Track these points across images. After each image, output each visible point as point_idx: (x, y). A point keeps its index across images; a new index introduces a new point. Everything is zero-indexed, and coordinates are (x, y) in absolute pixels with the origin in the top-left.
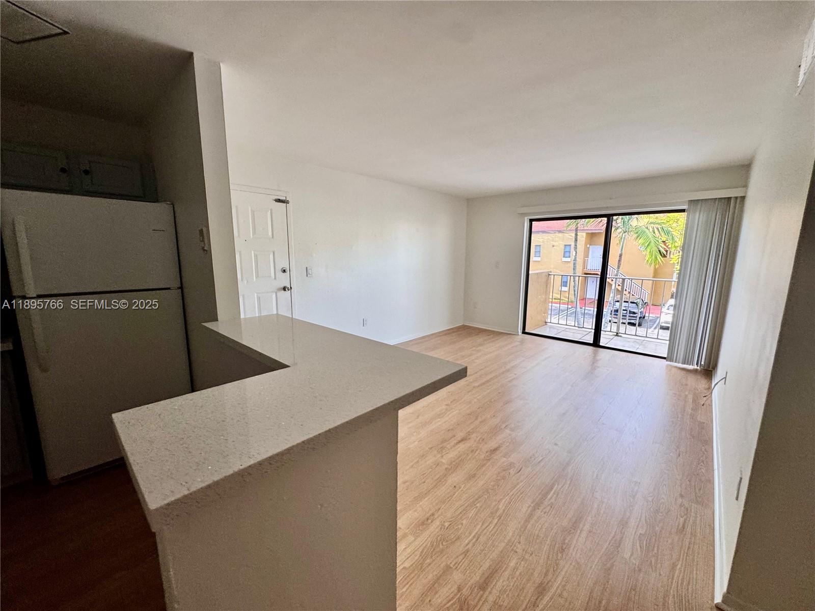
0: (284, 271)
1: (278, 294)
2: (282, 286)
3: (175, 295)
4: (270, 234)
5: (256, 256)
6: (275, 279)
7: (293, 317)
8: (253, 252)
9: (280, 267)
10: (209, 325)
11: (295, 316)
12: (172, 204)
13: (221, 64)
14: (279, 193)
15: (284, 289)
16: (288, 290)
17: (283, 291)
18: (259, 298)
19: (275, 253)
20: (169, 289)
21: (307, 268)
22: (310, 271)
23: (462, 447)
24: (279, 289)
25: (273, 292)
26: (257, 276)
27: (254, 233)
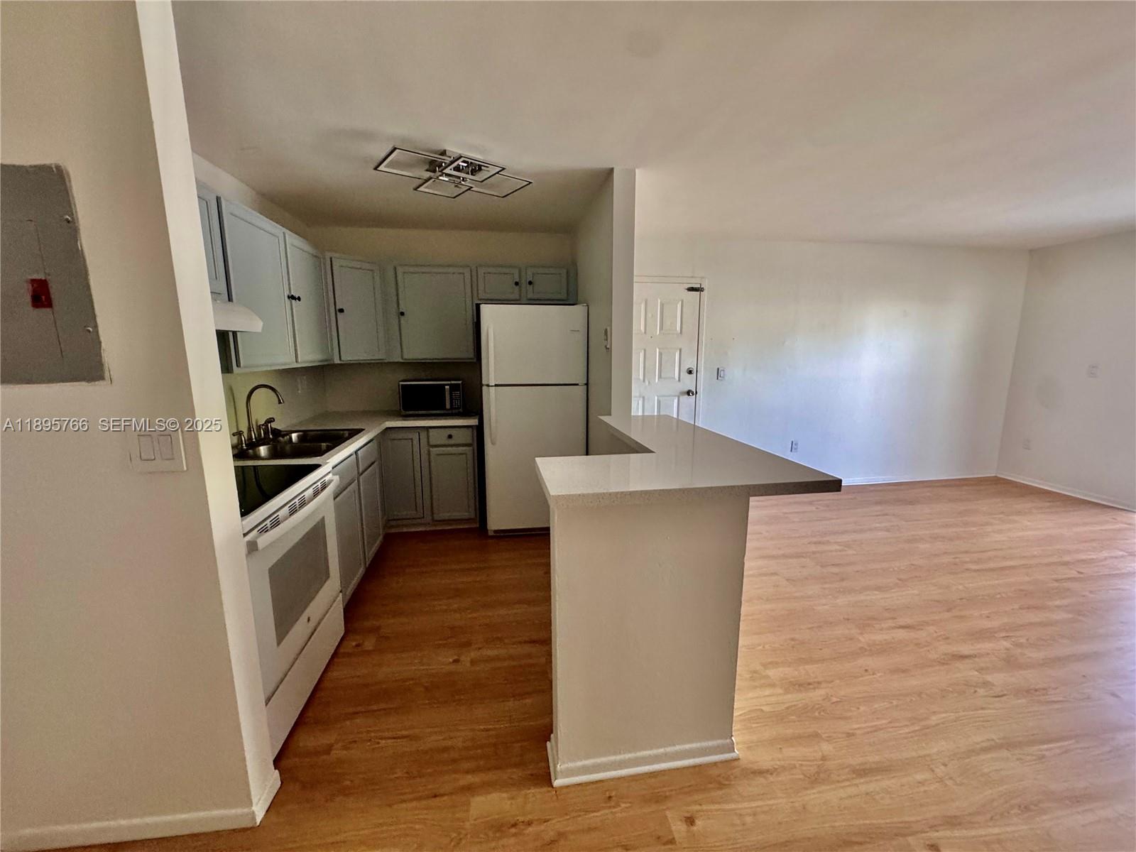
0: (690, 372)
1: (681, 398)
2: (686, 390)
3: (580, 391)
4: (678, 329)
5: (661, 354)
6: (679, 380)
7: (696, 424)
8: (658, 350)
9: (685, 367)
10: (605, 418)
11: (699, 424)
12: (588, 306)
13: (637, 171)
14: (693, 280)
15: (688, 393)
16: (693, 394)
17: (687, 396)
18: (659, 402)
19: (682, 351)
20: (577, 385)
21: (718, 369)
22: (722, 374)
23: (902, 634)
24: (682, 393)
25: (675, 396)
26: (660, 377)
27: (661, 328)
